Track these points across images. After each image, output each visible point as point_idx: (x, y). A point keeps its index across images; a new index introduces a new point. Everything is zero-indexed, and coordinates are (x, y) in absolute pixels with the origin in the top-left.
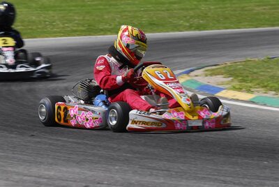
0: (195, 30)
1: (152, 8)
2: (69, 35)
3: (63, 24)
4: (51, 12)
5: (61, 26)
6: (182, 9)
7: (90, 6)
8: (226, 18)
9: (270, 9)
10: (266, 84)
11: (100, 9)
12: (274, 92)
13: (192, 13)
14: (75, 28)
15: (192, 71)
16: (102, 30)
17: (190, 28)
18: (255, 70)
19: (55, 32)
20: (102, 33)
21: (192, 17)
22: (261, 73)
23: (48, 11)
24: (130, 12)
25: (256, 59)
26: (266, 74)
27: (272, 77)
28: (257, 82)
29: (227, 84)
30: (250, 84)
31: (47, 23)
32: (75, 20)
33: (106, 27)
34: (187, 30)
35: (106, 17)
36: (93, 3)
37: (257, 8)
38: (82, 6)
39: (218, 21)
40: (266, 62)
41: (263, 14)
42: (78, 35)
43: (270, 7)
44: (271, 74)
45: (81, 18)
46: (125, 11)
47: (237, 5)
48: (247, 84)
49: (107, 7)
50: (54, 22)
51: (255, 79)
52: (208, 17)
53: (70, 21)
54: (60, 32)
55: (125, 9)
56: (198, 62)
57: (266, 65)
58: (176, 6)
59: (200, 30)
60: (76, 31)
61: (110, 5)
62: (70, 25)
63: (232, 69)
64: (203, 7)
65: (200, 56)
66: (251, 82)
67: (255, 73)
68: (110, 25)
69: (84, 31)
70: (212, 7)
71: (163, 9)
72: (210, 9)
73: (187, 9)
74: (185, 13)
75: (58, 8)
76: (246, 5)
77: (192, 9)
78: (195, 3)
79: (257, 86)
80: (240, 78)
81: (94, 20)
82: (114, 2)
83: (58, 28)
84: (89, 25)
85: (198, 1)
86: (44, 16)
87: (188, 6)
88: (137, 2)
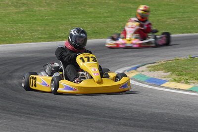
1: (93, 21)
2: (36, 41)
3: (31, 33)
6: (115, 21)
7: (47, 20)
9: (178, 21)
11: (54, 22)
15: (138, 67)
16: (60, 37)
18: (186, 67)
19: (26, 39)
20: (61, 39)
24: (76, 24)
25: (182, 58)
28: (191, 76)
31: (19, 32)
32: (39, 30)
33: (62, 35)
35: (61, 28)
36: (49, 18)
37: (168, 21)
38: (42, 20)
41: (174, 24)
42: (43, 41)
43: (177, 19)
45: (43, 29)
46: (73, 23)
49: (60, 20)
53: (37, 31)
54: (30, 39)
55: (73, 22)
56: (139, 61)
58: (110, 19)
60: (40, 38)
62: (36, 33)
65: (138, 56)
68: (65, 34)
69: (47, 38)
71: (101, 21)
73: (118, 21)
74: (117, 24)
77: (121, 21)
78: (123, 17)
79: (192, 79)
80: (177, 73)
81: (52, 30)
82: (64, 17)
83: (28, 36)
84: (50, 34)
85: (125, 16)
86: (15, 27)
87: (118, 20)
88: (81, 17)
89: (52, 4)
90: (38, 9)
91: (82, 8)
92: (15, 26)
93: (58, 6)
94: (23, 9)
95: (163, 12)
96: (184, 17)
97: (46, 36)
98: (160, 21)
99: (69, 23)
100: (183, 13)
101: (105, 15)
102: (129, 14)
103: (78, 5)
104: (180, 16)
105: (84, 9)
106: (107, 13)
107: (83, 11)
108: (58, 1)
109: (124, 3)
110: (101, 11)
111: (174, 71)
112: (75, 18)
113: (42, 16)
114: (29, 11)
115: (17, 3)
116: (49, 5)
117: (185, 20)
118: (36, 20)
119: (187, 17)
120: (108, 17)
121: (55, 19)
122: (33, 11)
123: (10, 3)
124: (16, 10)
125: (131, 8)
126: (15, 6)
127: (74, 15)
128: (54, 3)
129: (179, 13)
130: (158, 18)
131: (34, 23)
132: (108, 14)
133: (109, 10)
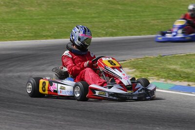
0: (109, 36)
1: (80, 21)
2: (22, 40)
3: (17, 32)
4: (8, 24)
5: (16, 33)
6: (101, 22)
7: (36, 19)
8: (131, 28)
9: (162, 22)
10: (158, 74)
11: (43, 21)
12: (164, 80)
13: (107, 24)
14: (25, 35)
16: (44, 36)
17: (106, 35)
18: (151, 64)
19: (11, 38)
20: (45, 38)
21: (107, 28)
22: (155, 66)
23: (6, 22)
24: (64, 23)
25: (152, 57)
26: (159, 67)
27: (163, 69)
28: (153, 72)
29: (132, 74)
30: (147, 74)
31: (6, 31)
32: (26, 29)
33: (47, 34)
34: (104, 36)
35: (47, 27)
36: (38, 17)
37: (153, 22)
38: (31, 19)
39: (126, 30)
40: (158, 59)
41: (157, 25)
42: (28, 40)
43: (162, 20)
44: (162, 67)
45: (30, 28)
46: (61, 23)
47: (139, 19)
48: (145, 74)
49: (48, 20)
50: (11, 30)
51: (151, 71)
52: (119, 27)
53: (22, 30)
54: (15, 37)
57: (158, 60)
58: (96, 20)
59: (113, 36)
60: (25, 37)
61: (50, 19)
62: (22, 32)
63: (135, 63)
64: (115, 20)
66: (148, 72)
67: (151, 66)
68: (50, 33)
69: (32, 37)
70: (121, 21)
71: (87, 21)
72: (120, 22)
73: (104, 22)
74: (102, 24)
75: (14, 21)
76: (145, 19)
77: (107, 22)
78: (110, 17)
79: (152, 75)
80: (141, 70)
81: (39, 29)
82: (53, 17)
83: (14, 35)
84: (35, 33)
85: (112, 16)
86: (4, 26)
87: (104, 20)
88: (69, 17)
89: (43, 4)
90: (28, 9)
91: (72, 8)
92: (4, 24)
93: (49, 7)
94: (14, 8)
95: (149, 14)
96: (168, 19)
97: (31, 35)
98: (145, 22)
99: (57, 22)
100: (169, 14)
101: (93, 15)
102: (117, 15)
103: (68, 6)
104: (165, 18)
105: (73, 10)
106: (95, 13)
107: (72, 11)
108: (49, 2)
109: (114, 4)
110: (90, 11)
111: (139, 68)
112: (63, 18)
113: (31, 16)
114: (20, 11)
115: (9, 3)
116: (40, 5)
117: (169, 21)
118: (25, 19)
119: (171, 19)
120: (95, 18)
121: (43, 18)
122: (23, 11)
123: (2, 3)
124: (7, 10)
125: (119, 9)
126: (7, 6)
127: (63, 15)
128: (44, 3)
129: (165, 14)
130: (143, 19)
131: (23, 22)
132: (96, 15)
133: (98, 11)
